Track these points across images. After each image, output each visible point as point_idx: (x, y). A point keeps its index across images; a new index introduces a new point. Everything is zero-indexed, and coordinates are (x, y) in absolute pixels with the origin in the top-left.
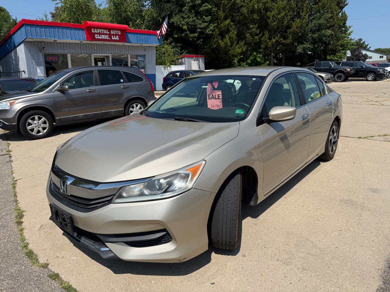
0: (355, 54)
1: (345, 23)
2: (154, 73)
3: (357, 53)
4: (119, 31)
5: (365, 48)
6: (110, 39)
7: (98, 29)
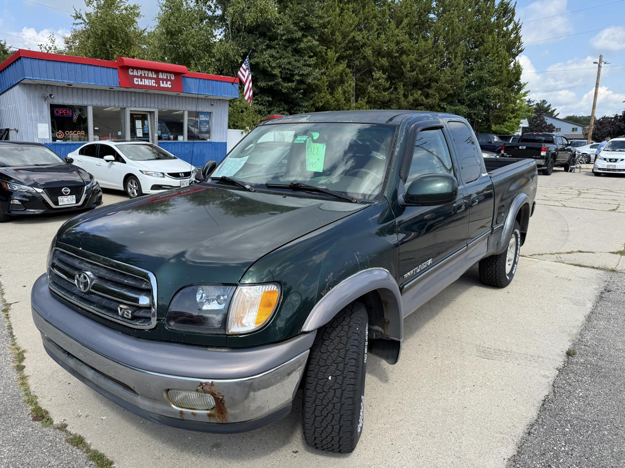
0: (536, 124)
1: (518, 79)
2: (224, 141)
3: (539, 122)
4: (172, 75)
5: (551, 115)
6: (157, 85)
7: (139, 71)
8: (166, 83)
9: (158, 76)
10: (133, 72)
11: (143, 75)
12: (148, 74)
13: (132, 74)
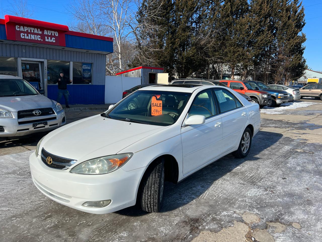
2: (103, 84)
4: (56, 32)
6: (42, 40)
7: (25, 27)
8: (51, 39)
9: (43, 33)
10: (20, 28)
11: (29, 31)
12: (34, 31)
13: (19, 29)
